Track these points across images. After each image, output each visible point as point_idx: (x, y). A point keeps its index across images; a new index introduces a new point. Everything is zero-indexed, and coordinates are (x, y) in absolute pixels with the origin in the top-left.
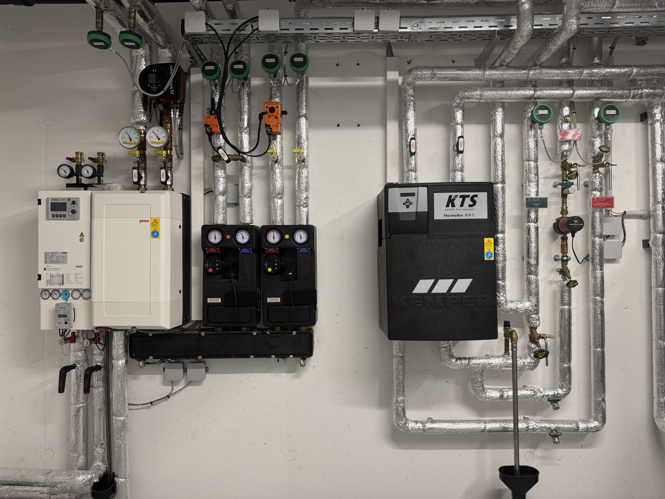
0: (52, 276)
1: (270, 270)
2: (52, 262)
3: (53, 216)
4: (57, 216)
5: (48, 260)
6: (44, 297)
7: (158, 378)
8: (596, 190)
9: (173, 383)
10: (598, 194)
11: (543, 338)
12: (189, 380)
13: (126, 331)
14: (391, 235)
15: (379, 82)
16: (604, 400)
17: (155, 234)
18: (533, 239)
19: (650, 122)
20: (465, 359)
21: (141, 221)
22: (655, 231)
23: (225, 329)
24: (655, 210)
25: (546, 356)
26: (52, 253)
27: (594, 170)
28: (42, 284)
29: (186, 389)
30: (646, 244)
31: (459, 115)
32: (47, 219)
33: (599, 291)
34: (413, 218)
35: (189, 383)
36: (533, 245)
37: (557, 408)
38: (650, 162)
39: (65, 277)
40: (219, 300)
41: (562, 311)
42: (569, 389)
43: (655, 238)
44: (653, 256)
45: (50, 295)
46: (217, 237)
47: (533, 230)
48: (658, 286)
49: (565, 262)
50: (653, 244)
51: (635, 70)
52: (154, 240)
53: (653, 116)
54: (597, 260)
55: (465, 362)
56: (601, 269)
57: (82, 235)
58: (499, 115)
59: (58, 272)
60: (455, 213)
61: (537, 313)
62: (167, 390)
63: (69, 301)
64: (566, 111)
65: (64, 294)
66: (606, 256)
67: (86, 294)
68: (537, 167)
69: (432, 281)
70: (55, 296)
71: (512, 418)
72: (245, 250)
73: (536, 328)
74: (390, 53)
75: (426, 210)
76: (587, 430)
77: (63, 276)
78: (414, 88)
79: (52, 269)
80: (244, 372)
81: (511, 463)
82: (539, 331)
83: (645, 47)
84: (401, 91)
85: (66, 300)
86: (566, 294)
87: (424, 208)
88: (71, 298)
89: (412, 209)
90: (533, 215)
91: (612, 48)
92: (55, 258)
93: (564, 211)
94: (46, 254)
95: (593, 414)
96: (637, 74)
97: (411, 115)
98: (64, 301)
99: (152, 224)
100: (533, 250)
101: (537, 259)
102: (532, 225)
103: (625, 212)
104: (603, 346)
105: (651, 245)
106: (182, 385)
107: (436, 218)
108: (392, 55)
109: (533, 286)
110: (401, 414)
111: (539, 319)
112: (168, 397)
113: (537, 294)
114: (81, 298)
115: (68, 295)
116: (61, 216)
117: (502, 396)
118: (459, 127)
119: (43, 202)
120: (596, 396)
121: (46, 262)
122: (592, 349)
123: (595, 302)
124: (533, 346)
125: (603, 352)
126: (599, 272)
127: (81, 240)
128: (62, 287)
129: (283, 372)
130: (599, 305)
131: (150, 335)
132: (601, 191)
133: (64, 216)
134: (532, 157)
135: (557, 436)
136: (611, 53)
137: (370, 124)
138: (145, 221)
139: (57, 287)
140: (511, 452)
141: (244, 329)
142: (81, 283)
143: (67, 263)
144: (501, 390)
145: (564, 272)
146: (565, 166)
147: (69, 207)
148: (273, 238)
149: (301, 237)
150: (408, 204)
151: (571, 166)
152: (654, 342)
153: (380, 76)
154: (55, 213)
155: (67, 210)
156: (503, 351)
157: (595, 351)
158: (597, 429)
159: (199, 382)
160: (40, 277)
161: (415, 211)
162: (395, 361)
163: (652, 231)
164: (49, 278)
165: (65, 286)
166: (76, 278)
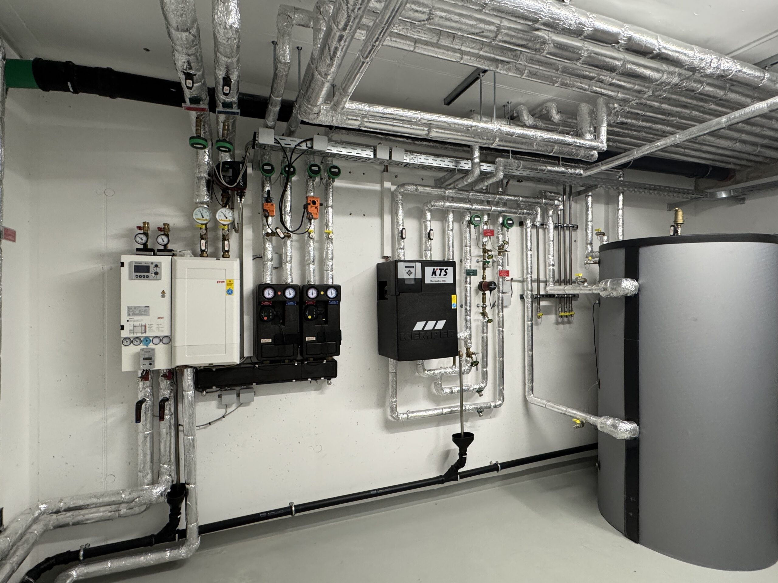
0: (135, 326)
1: (310, 317)
2: (134, 315)
3: (137, 276)
4: (140, 276)
5: (131, 313)
6: (126, 344)
7: (214, 404)
8: (500, 265)
9: (227, 406)
10: (500, 268)
11: (474, 354)
12: (241, 402)
13: (194, 368)
14: (400, 293)
15: (377, 187)
16: (503, 388)
17: (230, 292)
18: (468, 294)
19: (524, 227)
20: (432, 370)
21: (218, 282)
22: (528, 290)
23: (271, 362)
24: (527, 278)
25: (477, 365)
26: (135, 308)
27: (499, 253)
28: (124, 334)
29: (237, 410)
30: (522, 297)
31: (428, 215)
32: (130, 278)
33: (501, 324)
34: (413, 282)
35: (240, 405)
36: (468, 298)
37: (481, 396)
38: (525, 250)
39: (147, 326)
40: (270, 341)
41: (483, 337)
42: (487, 384)
43: (527, 294)
44: (526, 304)
45: (132, 342)
46: (270, 293)
47: (468, 289)
48: (528, 321)
49: (484, 308)
50: (526, 297)
51: (521, 199)
52: (228, 296)
53: (526, 225)
54: (500, 307)
55: (432, 372)
56: (503, 312)
57: (163, 292)
58: (451, 217)
59: (140, 323)
60: (437, 279)
61: (471, 340)
62: (222, 412)
63: (149, 346)
64: (486, 218)
65: (145, 341)
66: (504, 305)
67: (165, 340)
68: (470, 251)
69: (425, 322)
70: (135, 343)
71: (459, 404)
72: (291, 303)
73: (469, 349)
74: (386, 170)
75: (421, 277)
76: (495, 407)
77: (145, 326)
78: (403, 194)
79: (135, 321)
80: (283, 393)
81: (459, 431)
82: (472, 350)
83: (521, 183)
84: (393, 195)
85: (147, 345)
86: (485, 327)
87: (419, 276)
88: (151, 343)
89: (412, 276)
90: (468, 280)
91: (507, 183)
92: (137, 312)
93: (484, 278)
94: (129, 308)
95: (498, 397)
96: (522, 201)
97: (401, 212)
98: (145, 347)
99: (227, 285)
100: (468, 301)
101: (470, 306)
102: (468, 286)
103: (512, 279)
104: (503, 357)
105: (525, 298)
106: (234, 407)
107: (426, 282)
108: (387, 171)
109: (469, 323)
110: (393, 409)
111: (471, 343)
112: (224, 417)
113: (470, 328)
114: (161, 343)
115: (149, 341)
116: (144, 276)
117: (452, 392)
118: (428, 223)
119: (126, 265)
120: (499, 386)
121: (129, 315)
122: (497, 359)
123: (499, 331)
124: (468, 359)
125: (503, 360)
126: (501, 314)
127: (163, 296)
128: (144, 335)
129: (312, 390)
130: (501, 333)
131: (214, 369)
132: (503, 266)
133: (148, 277)
134: (468, 245)
135: (481, 412)
136: (506, 186)
137: (372, 215)
138: (222, 282)
139: (139, 335)
140: (459, 425)
141: (287, 361)
142: (162, 331)
143: (149, 315)
144: (451, 388)
145: (484, 314)
146: (485, 251)
147: (152, 269)
148: (312, 293)
149: (331, 293)
150: (409, 273)
151: (488, 251)
152: (526, 353)
153: (378, 183)
154: (139, 274)
155: (151, 271)
156: (452, 364)
157: (499, 360)
158: (500, 405)
159: (247, 404)
160: (122, 328)
161: (414, 277)
162: (391, 376)
163: (525, 289)
164: (132, 328)
165: (148, 334)
166: (158, 328)
